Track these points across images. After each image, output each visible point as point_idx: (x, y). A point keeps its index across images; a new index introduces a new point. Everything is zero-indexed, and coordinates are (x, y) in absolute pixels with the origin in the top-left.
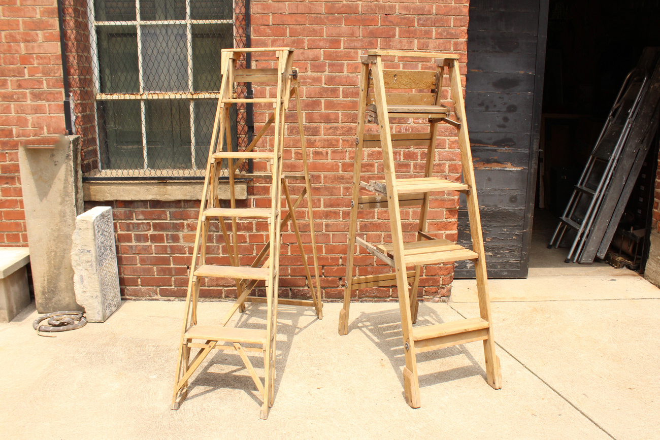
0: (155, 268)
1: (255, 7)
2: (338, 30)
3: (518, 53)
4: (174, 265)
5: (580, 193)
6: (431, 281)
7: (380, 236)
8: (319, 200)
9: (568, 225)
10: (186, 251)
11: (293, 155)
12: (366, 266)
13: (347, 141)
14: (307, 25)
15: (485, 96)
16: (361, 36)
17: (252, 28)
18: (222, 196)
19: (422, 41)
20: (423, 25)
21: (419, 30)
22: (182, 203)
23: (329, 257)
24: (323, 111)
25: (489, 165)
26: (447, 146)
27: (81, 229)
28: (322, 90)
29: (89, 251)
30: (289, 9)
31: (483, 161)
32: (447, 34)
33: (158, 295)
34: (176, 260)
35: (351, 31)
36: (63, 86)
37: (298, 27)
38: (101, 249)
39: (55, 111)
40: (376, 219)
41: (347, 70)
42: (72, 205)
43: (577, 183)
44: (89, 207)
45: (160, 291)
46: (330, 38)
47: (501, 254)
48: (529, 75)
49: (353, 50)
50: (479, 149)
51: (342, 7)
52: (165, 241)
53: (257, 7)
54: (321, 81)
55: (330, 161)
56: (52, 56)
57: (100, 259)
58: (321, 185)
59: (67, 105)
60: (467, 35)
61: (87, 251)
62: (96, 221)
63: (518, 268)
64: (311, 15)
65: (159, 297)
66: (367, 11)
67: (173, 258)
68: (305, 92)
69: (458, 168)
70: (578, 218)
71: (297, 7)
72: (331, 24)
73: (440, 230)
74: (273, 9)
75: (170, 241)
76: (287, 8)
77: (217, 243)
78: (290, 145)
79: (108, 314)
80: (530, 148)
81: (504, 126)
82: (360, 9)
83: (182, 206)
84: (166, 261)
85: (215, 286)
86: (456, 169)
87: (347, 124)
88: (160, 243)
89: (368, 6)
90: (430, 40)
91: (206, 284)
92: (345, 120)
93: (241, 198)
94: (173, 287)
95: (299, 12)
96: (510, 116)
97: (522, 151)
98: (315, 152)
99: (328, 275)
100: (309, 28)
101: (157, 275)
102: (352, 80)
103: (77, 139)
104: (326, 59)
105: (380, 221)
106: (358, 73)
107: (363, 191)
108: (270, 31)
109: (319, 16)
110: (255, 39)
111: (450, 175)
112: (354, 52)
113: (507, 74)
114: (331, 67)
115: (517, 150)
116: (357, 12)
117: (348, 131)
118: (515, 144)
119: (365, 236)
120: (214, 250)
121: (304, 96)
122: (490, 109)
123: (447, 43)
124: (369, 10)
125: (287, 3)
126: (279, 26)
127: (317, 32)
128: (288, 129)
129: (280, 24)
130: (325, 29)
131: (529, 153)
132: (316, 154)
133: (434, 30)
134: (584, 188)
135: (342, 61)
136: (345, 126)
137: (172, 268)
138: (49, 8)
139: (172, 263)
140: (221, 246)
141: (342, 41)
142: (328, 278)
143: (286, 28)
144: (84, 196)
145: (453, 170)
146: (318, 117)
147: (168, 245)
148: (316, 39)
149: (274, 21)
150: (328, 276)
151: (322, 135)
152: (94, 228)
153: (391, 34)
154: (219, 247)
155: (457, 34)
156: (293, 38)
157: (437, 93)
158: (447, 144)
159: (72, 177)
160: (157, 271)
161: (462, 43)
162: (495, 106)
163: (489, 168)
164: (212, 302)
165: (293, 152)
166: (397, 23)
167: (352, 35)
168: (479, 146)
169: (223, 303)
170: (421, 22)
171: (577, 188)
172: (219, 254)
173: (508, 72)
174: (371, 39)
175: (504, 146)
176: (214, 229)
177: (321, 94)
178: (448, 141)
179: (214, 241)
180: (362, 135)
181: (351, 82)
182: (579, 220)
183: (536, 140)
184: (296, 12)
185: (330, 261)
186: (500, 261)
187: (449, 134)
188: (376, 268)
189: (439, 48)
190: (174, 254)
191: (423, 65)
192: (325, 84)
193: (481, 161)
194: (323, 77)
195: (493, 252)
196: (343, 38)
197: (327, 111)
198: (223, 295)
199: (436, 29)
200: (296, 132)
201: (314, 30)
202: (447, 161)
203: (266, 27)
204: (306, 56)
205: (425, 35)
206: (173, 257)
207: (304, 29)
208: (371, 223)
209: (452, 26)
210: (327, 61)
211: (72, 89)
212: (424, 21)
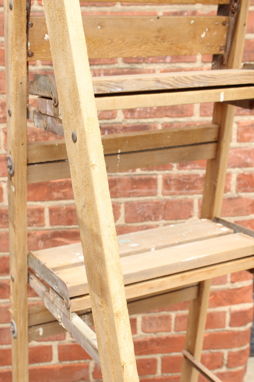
73: (220, 304)
145: (245, 186)
157: (236, 12)
180: (23, 149)
202: (234, 167)
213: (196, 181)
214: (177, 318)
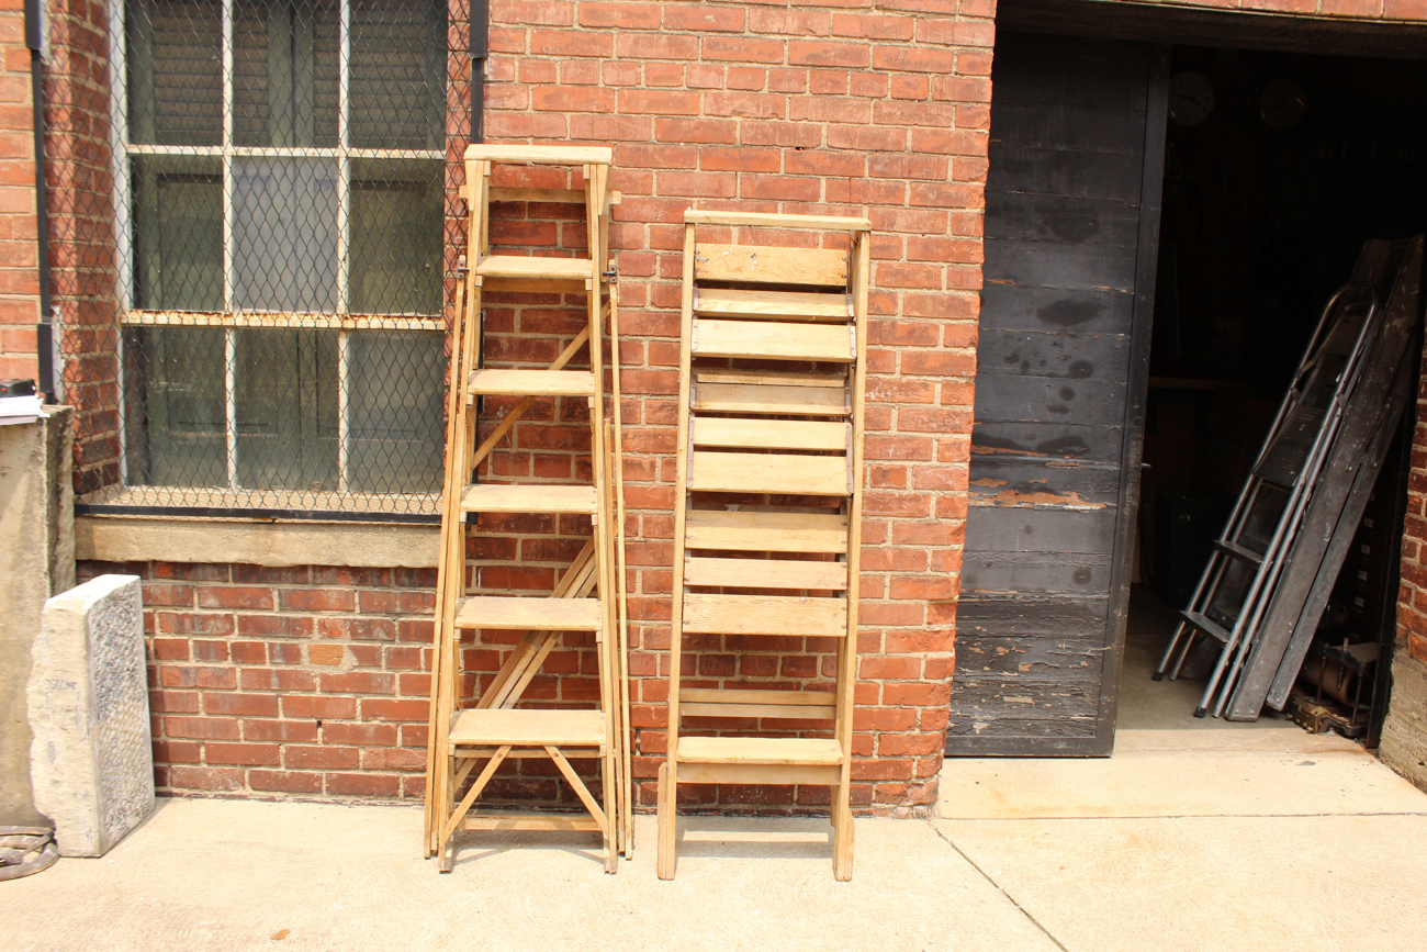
0: (241, 722)
1: (494, 122)
2: (686, 180)
3: (1097, 243)
4: (286, 716)
5: (1227, 558)
6: (892, 770)
7: (772, 661)
9: (1200, 629)
10: (315, 685)
14: (615, 167)
15: (1020, 339)
16: (738, 195)
19: (880, 210)
20: (884, 173)
21: (873, 185)
22: (310, 573)
23: (653, 709)
24: (646, 366)
25: (1027, 498)
26: (935, 455)
27: (53, 631)
28: (643, 319)
29: (72, 685)
30: (573, 129)
31: (1014, 488)
32: (939, 196)
33: (247, 786)
34: (292, 707)
35: (716, 184)
36: (38, 291)
38: (105, 680)
39: (16, 347)
42: (40, 571)
43: (1219, 535)
44: (90, 574)
45: (250, 776)
46: (666, 199)
47: (1052, 700)
48: (1120, 295)
50: (1008, 461)
51: (697, 128)
52: (268, 660)
53: (500, 123)
54: (643, 297)
55: (659, 483)
56: (16, 218)
57: (99, 706)
58: (637, 539)
59: (44, 334)
60: (983, 199)
61: (68, 684)
62: (94, 612)
63: (1091, 734)
64: (624, 144)
65: (248, 790)
66: (754, 138)
67: (283, 700)
69: (960, 506)
70: (1224, 615)
71: (592, 124)
72: (669, 165)
73: (913, 649)
74: (535, 128)
75: (279, 661)
76: (568, 127)
77: (388, 669)
78: (566, 445)
79: (114, 835)
80: (1122, 458)
81: (1063, 410)
82: (737, 134)
83: (310, 579)
84: (268, 707)
85: (383, 770)
86: (955, 510)
88: (255, 663)
89: (758, 127)
90: (898, 210)
91: (361, 764)
94: (283, 769)
95: (596, 136)
96: (1076, 385)
97: (1104, 467)
98: (626, 461)
99: (649, 750)
100: (619, 174)
101: (245, 739)
103: (64, 415)
104: (657, 246)
108: (527, 179)
109: (643, 146)
111: (940, 523)
113: (1072, 290)
114: (666, 265)
115: (1092, 464)
116: (731, 141)
118: (1087, 451)
119: (738, 660)
120: (381, 684)
122: (1032, 370)
123: (937, 216)
124: (759, 137)
125: (568, 115)
126: (549, 168)
127: (636, 183)
128: (563, 407)
130: (655, 176)
131: (1120, 472)
132: (628, 465)
133: (908, 187)
134: (1236, 548)
137: (280, 723)
138: (13, 109)
139: (281, 712)
140: (397, 676)
141: (695, 207)
142: (650, 757)
143: (566, 172)
144: (78, 548)
145: (946, 510)
146: (635, 381)
147: (274, 668)
148: (633, 200)
150: (649, 754)
151: (643, 422)
152: (87, 629)
153: (809, 192)
154: (393, 677)
155: (962, 196)
158: (935, 450)
159: (42, 505)
160: (246, 730)
161: (971, 219)
162: (1043, 363)
163: (1028, 505)
164: (373, 808)
165: (574, 460)
166: (823, 168)
167: (719, 192)
168: (1007, 454)
169: (399, 809)
170: (879, 168)
171: (1220, 547)
172: (393, 695)
173: (1073, 287)
174: (763, 202)
175: (1062, 455)
176: (383, 636)
177: (642, 327)
178: (935, 443)
179: (383, 663)
182: (1224, 618)
183: (1134, 443)
184: (588, 136)
185: (654, 718)
186: (1051, 717)
187: (940, 427)
189: (918, 228)
190: (287, 691)
191: (880, 266)
192: (653, 304)
193: (1010, 489)
194: (649, 287)
195: (1035, 697)
196: (696, 199)
197: (655, 368)
198: (401, 791)
199: (913, 185)
200: (580, 413)
201: (630, 178)
202: (933, 489)
203: (519, 168)
205: (886, 197)
206: (285, 698)
209: (950, 179)
210: (658, 252)
211: (58, 298)
212: (886, 165)
213: (890, 500)
214: (863, 660)
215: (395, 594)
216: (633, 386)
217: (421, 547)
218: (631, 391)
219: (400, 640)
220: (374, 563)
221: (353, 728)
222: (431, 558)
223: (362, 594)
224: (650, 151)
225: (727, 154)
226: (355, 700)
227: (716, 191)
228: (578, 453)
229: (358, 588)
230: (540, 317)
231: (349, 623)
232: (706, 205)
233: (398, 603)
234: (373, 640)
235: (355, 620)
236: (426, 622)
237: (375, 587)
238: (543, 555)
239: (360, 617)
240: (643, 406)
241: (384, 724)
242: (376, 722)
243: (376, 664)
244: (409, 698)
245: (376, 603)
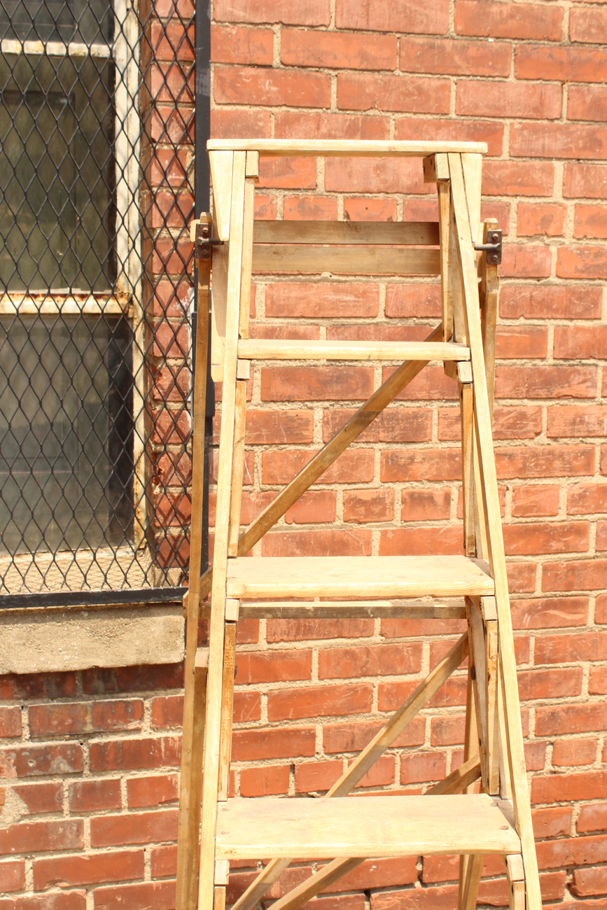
2: (496, 93)
7: (591, 745)
8: (417, 649)
11: (340, 508)
12: (548, 838)
13: (511, 457)
14: (397, 72)
16: (564, 116)
17: (212, 74)
18: (98, 656)
30: (339, 13)
35: (536, 99)
37: (367, 77)
40: (584, 695)
41: (519, 228)
46: (468, 121)
49: (537, 163)
51: (512, 16)
64: (412, 38)
66: (587, 32)
68: (382, 299)
72: (473, 71)
74: (285, 10)
77: (73, 813)
78: (330, 476)
82: (565, 26)
87: (510, 402)
89: (592, 16)
92: (507, 390)
93: (163, 660)
95: (372, 25)
98: (412, 495)
99: (435, 879)
100: (404, 83)
102: (531, 262)
105: (595, 700)
106: (549, 236)
107: (552, 612)
108: (274, 89)
109: (438, 42)
110: (221, 112)
112: (543, 170)
116: (556, 36)
117: (512, 426)
119: (550, 749)
120: (63, 836)
121: (381, 313)
124: (593, 31)
126: (304, 72)
127: (428, 98)
128: (325, 423)
129: (307, 63)
130: (454, 87)
132: (415, 501)
135: (505, 199)
136: (506, 410)
140: (87, 821)
141: (506, 131)
142: (436, 887)
143: (329, 78)
146: (425, 381)
148: (424, 122)
149: (289, 52)
150: (433, 884)
151: (435, 439)
154: (80, 824)
156: (351, 116)
165: (340, 498)
167: (538, 111)
172: (81, 849)
174: (596, 126)
176: (65, 767)
179: (66, 806)
181: (530, 268)
184: (362, 24)
188: (577, 843)
196: (508, 121)
201: (420, 90)
203: (262, 71)
204: (390, 178)
207: (386, 84)
208: (569, 709)
215: (84, 707)
216: (422, 389)
217: (126, 637)
218: (419, 396)
219: (91, 770)
220: (56, 665)
221: (22, 903)
222: (140, 652)
223: (32, 712)
224: (449, 49)
225: (551, 56)
226: (22, 864)
227: (536, 110)
228: (346, 487)
229: (26, 703)
230: (293, 294)
231: (14, 755)
232: (522, 129)
233: (88, 719)
234: (51, 776)
235: (23, 750)
236: (130, 742)
237: (52, 699)
238: (298, 633)
239: (30, 745)
240: (435, 417)
241: (68, 892)
242: (55, 891)
243: (56, 809)
244: (104, 851)
245: (55, 723)
